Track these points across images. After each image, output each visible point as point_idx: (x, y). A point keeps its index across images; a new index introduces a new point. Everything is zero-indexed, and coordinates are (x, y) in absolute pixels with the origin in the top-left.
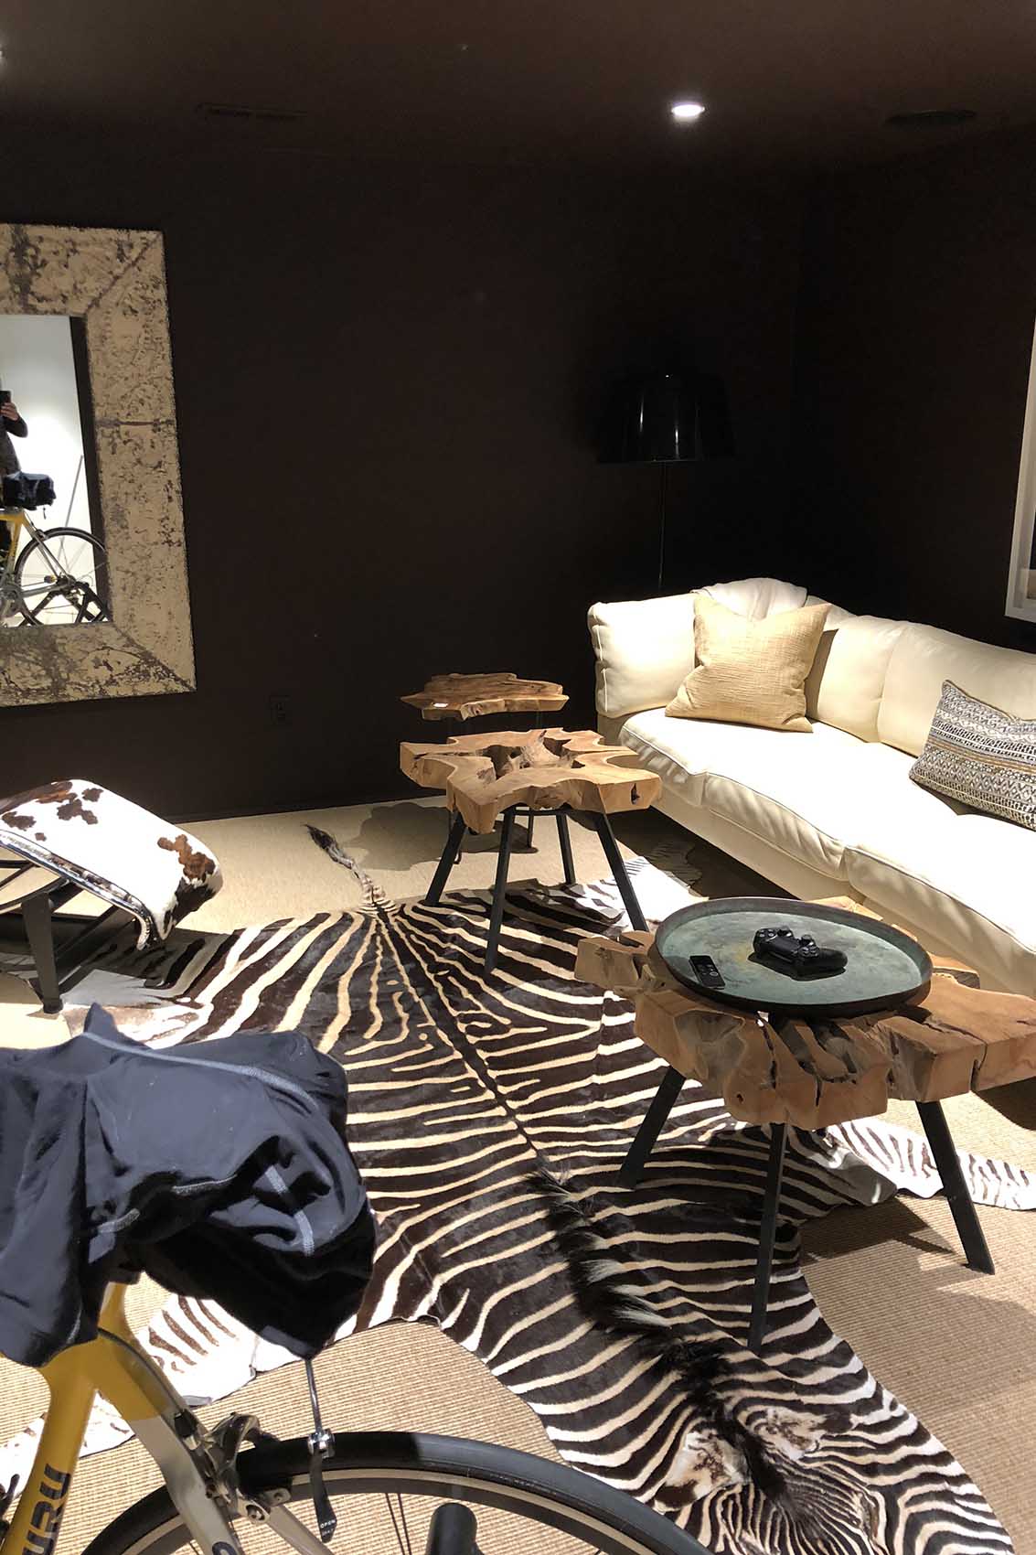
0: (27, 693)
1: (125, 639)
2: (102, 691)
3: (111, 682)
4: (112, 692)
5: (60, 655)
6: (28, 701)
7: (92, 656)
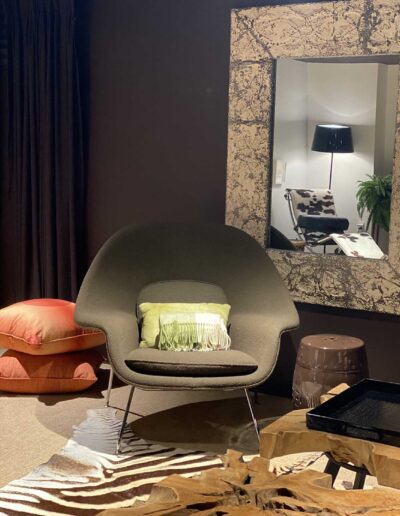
0: (330, 298)
1: (394, 273)
2: (374, 306)
3: (381, 301)
4: (381, 308)
5: (353, 278)
6: (329, 304)
7: (371, 282)
